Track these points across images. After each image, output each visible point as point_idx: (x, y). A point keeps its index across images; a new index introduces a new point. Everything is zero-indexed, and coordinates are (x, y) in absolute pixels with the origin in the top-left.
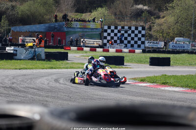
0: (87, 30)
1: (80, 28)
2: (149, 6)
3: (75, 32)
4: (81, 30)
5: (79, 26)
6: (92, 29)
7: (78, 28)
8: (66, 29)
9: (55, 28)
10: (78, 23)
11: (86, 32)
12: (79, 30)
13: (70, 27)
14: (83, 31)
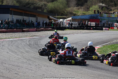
0: (111, 18)
1: (107, 17)
2: (105, 4)
3: (104, 19)
4: (107, 18)
5: (106, 16)
6: (113, 17)
7: (106, 17)
8: (99, 18)
9: (94, 17)
10: (106, 14)
11: (110, 19)
12: (106, 18)
13: (102, 17)
14: (108, 19)
